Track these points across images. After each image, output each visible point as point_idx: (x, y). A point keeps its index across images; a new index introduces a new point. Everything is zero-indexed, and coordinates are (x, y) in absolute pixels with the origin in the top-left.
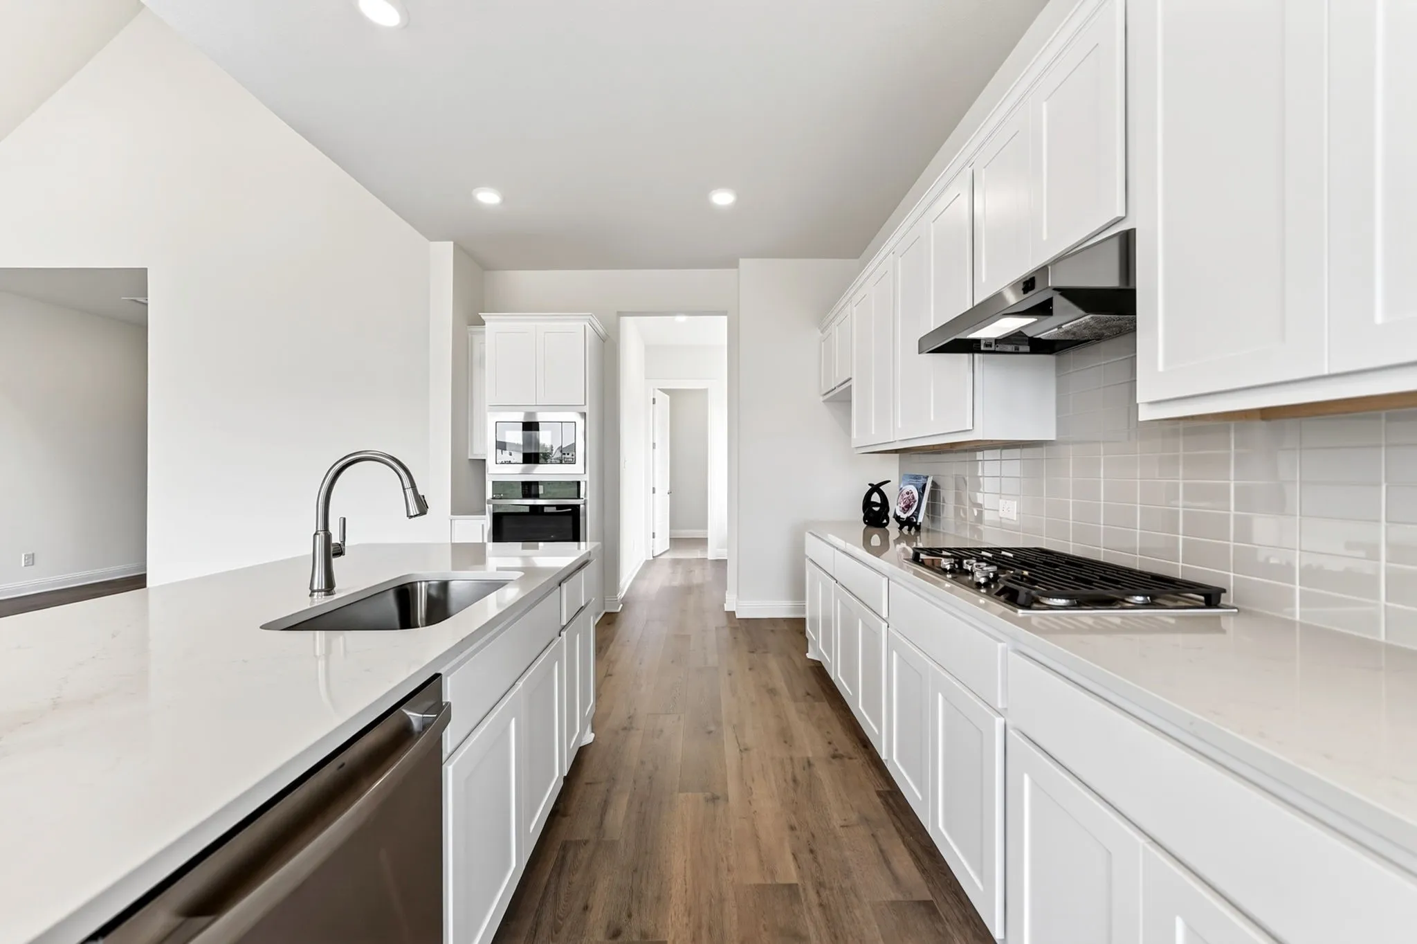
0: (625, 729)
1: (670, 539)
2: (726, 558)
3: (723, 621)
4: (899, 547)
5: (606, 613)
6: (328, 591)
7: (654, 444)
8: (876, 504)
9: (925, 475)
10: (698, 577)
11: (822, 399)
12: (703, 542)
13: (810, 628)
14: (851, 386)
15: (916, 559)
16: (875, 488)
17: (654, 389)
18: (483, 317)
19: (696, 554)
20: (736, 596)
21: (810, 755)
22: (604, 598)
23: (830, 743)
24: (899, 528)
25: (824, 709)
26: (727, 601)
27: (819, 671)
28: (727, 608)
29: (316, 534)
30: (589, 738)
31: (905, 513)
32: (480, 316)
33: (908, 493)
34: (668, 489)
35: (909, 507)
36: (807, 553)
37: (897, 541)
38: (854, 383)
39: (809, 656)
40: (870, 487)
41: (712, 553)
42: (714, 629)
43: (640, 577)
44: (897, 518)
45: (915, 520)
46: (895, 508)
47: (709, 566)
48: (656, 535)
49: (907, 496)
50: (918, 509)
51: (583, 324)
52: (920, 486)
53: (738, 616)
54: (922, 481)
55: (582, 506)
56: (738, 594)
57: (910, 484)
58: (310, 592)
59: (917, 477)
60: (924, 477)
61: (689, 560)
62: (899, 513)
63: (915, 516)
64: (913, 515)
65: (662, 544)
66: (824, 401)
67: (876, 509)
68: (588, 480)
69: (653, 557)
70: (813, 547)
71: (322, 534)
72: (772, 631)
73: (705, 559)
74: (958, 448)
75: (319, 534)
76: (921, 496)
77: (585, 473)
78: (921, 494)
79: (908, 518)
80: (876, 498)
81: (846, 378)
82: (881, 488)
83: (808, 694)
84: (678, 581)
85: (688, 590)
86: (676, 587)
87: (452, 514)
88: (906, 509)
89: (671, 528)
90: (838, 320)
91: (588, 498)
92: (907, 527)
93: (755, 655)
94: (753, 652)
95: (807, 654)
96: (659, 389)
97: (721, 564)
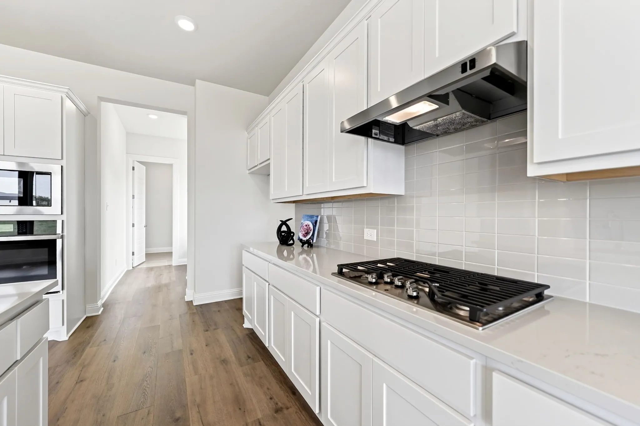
1: (146, 254)
2: (186, 264)
3: (184, 308)
4: (301, 257)
5: (87, 318)
7: (133, 196)
8: (284, 232)
9: (316, 214)
10: (165, 279)
11: (248, 172)
12: (170, 254)
13: (246, 309)
14: (269, 163)
15: (340, 273)
16: (284, 223)
17: (134, 161)
19: (163, 263)
20: (193, 291)
21: (260, 416)
22: (85, 307)
23: (271, 399)
24: (302, 246)
25: (261, 367)
26: (187, 295)
27: (252, 335)
28: (187, 299)
31: (305, 237)
33: (306, 226)
34: (144, 224)
35: (307, 233)
36: (243, 263)
37: (301, 253)
38: (272, 162)
39: (245, 326)
40: (281, 222)
41: (175, 261)
42: (178, 316)
43: (121, 283)
44: (301, 240)
45: (311, 241)
46: (299, 234)
47: (173, 270)
48: (135, 253)
49: (306, 227)
50: (313, 235)
51: (60, 95)
52: (314, 222)
53: (195, 304)
54: (315, 219)
55: (59, 241)
56: (195, 289)
57: (307, 220)
59: (312, 217)
60: (316, 217)
61: (159, 268)
62: (301, 237)
63: (311, 239)
64: (310, 238)
65: (140, 257)
66: (249, 173)
67: (286, 235)
68: (65, 219)
69: (133, 267)
70: (247, 258)
72: (219, 311)
73: (170, 266)
74: (337, 200)
76: (315, 227)
77: (62, 214)
78: (314, 226)
79: (307, 240)
80: (284, 228)
81: (268, 158)
82: (287, 222)
83: (249, 357)
84: (151, 283)
85: (159, 288)
86: (149, 287)
88: (305, 235)
89: (146, 247)
90: (261, 125)
91: (65, 233)
92: (307, 245)
93: (209, 332)
94: (207, 331)
95: (244, 325)
96: (138, 162)
97: (183, 268)
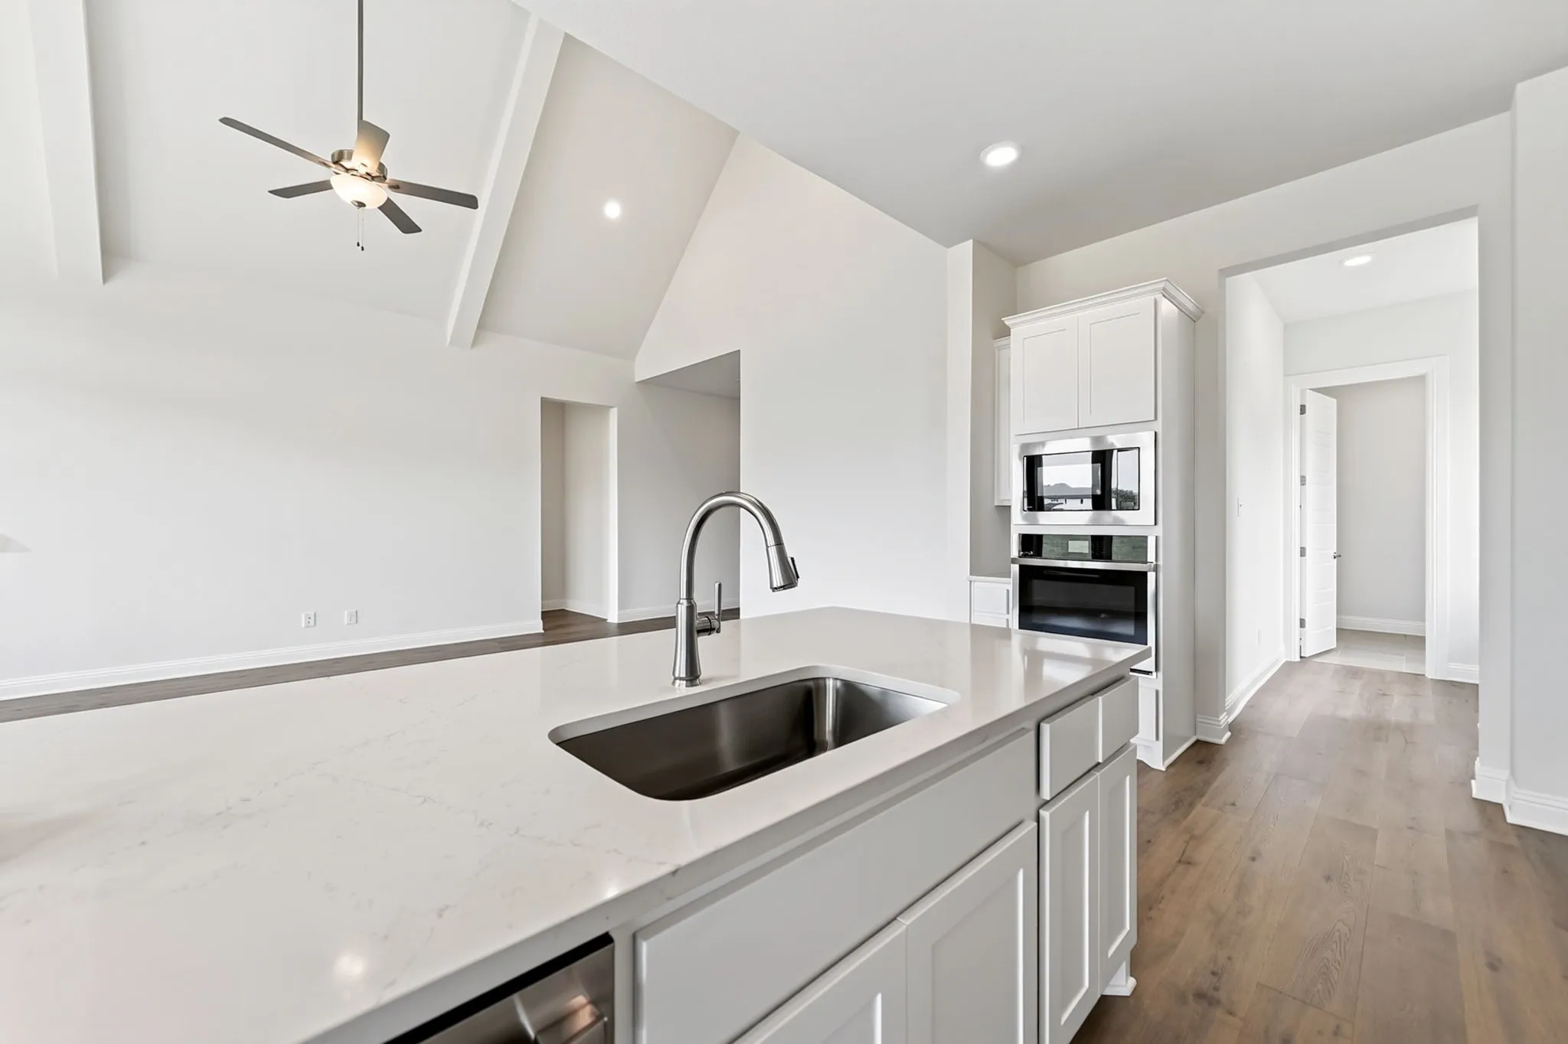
0: (1200, 996)
1: (1339, 630)
2: (1477, 682)
3: (1468, 819)
5: (1198, 742)
6: (691, 680)
7: (1303, 478)
10: (1397, 708)
12: (1417, 642)
17: (1304, 391)
18: (1007, 323)
19: (1397, 663)
20: (1505, 774)
22: (1195, 718)
26: (1479, 777)
28: (1481, 793)
29: (679, 603)
30: (1123, 985)
32: (1003, 321)
34: (1333, 551)
41: (1435, 666)
42: (1445, 830)
43: (1272, 687)
47: (1427, 691)
48: (1307, 623)
51: (1153, 297)
53: (1512, 818)
55: (1151, 576)
56: (1513, 773)
58: (673, 678)
61: (1381, 674)
65: (1320, 636)
68: (1160, 535)
69: (1301, 657)
71: (685, 603)
73: (1418, 677)
75: (682, 604)
77: (1156, 524)
84: (1353, 707)
85: (1375, 730)
86: (1345, 720)
87: (971, 574)
89: (1339, 612)
91: (1161, 563)
96: (1315, 390)
97: (1461, 694)
